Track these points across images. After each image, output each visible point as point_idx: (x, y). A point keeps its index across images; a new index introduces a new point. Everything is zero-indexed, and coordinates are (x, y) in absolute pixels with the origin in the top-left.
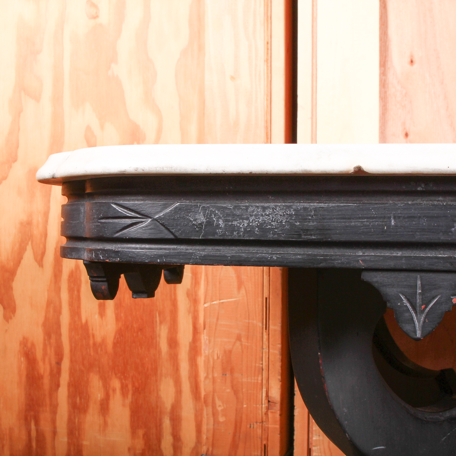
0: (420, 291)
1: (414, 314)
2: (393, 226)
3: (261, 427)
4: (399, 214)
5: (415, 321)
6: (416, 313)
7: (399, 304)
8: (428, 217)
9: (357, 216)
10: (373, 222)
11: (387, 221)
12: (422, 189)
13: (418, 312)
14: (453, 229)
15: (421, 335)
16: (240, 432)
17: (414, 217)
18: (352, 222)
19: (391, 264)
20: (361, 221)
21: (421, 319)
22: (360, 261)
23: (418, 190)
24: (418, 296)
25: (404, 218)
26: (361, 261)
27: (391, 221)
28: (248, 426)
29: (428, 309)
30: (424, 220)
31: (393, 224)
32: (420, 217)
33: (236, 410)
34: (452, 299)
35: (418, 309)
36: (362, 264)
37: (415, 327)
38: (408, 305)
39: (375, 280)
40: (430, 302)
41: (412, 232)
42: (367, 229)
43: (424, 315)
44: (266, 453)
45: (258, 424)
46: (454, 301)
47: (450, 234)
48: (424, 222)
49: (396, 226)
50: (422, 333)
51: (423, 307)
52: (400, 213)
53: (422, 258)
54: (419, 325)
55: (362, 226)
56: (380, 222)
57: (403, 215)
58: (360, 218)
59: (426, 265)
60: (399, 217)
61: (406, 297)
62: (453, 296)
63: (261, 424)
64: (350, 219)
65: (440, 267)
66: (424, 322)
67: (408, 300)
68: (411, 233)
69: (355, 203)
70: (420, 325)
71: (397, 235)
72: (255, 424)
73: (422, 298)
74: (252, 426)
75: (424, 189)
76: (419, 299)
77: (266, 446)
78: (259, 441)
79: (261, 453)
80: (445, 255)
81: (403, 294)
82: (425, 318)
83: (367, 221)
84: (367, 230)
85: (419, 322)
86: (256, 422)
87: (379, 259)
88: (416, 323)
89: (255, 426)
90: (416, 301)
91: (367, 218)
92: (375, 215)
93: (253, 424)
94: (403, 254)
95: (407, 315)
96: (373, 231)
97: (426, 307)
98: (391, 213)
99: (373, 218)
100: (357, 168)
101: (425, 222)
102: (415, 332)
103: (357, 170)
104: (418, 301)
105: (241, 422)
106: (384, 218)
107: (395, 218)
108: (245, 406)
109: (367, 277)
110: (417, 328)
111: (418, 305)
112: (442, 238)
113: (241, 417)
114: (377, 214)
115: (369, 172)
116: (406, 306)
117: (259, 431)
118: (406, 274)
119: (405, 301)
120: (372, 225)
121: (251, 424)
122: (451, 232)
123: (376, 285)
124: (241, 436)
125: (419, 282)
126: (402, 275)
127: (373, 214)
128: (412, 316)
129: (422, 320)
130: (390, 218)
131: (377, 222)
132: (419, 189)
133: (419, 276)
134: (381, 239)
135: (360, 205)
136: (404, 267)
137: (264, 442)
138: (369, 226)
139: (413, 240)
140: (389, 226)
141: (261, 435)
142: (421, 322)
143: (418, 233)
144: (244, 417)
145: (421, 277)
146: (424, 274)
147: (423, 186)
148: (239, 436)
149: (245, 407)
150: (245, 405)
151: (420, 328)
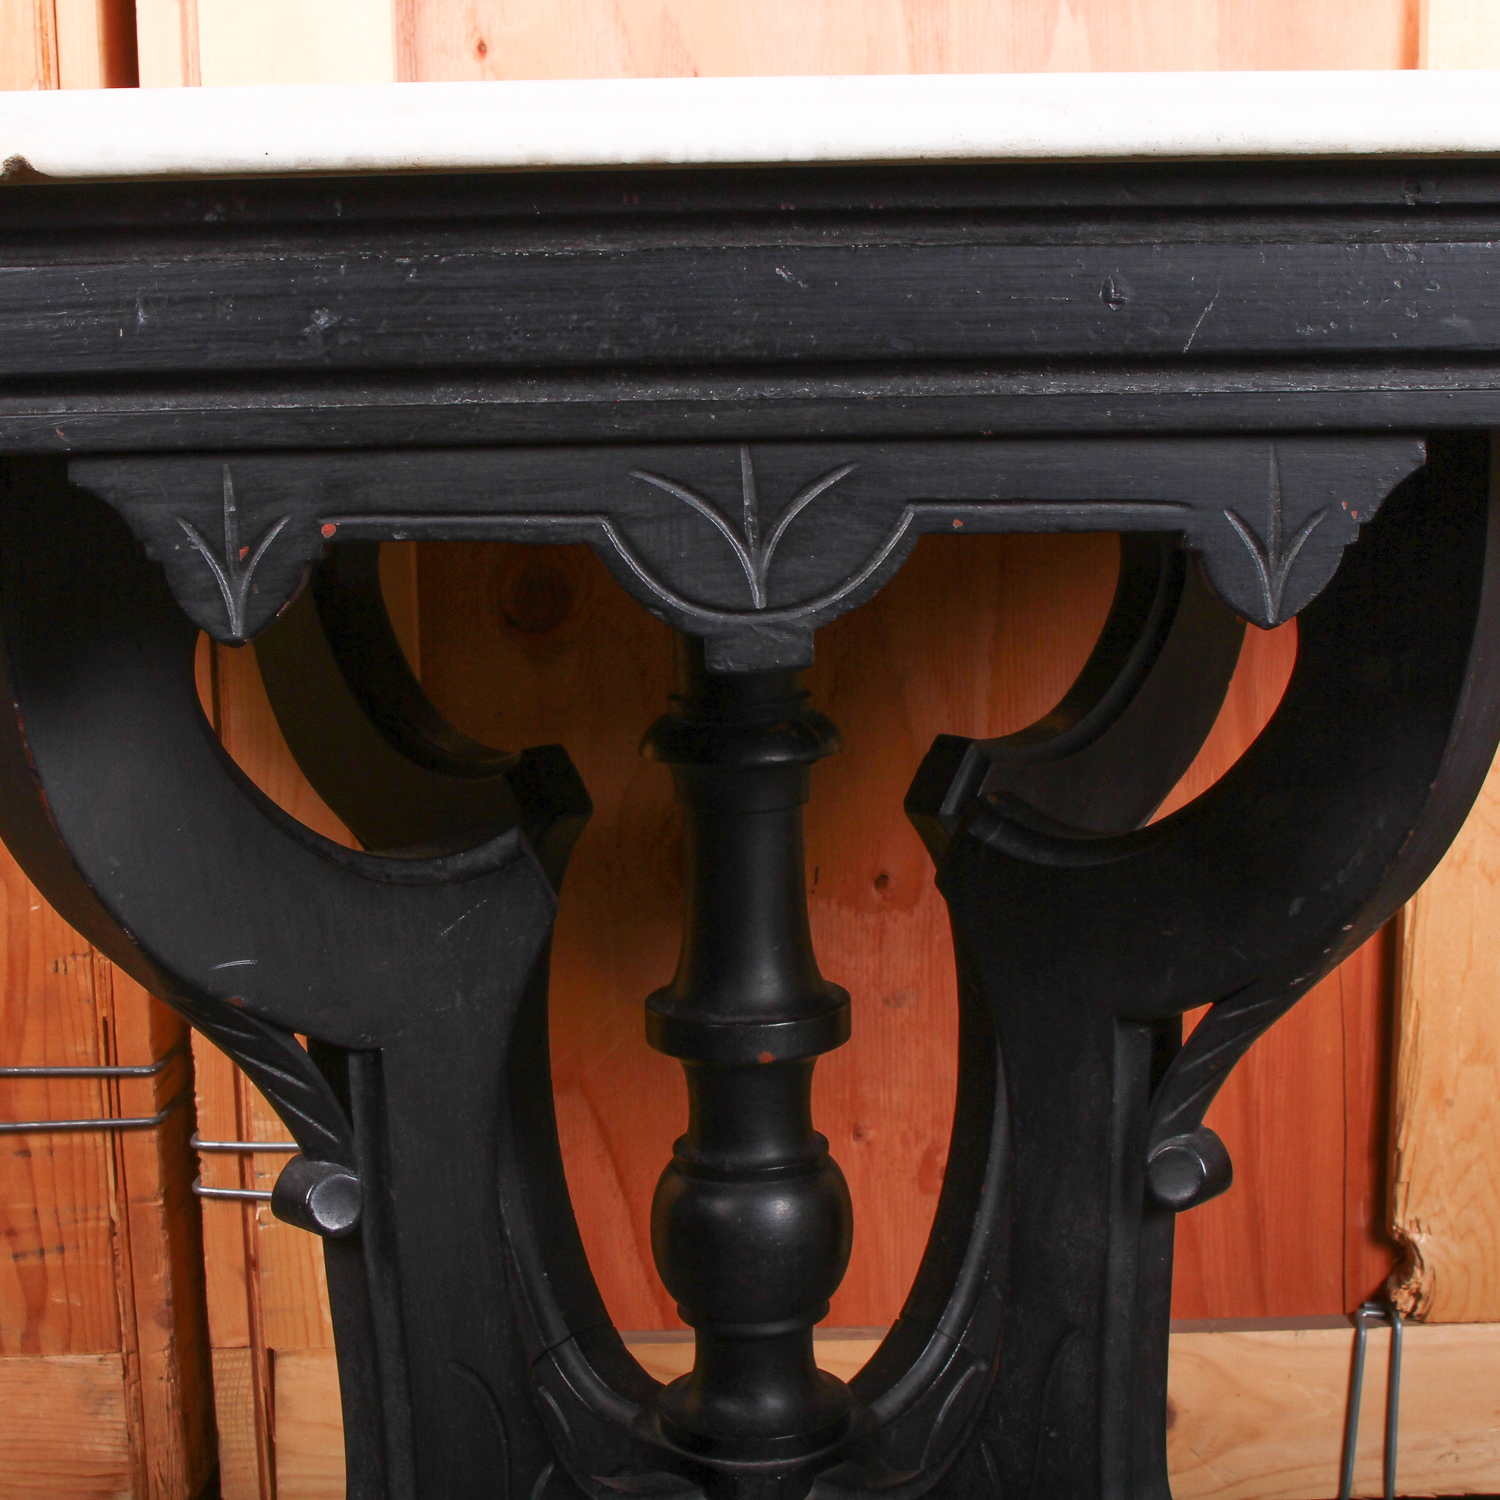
0: (232, 509)
1: (221, 575)
2: (142, 326)
3: (88, 970)
4: (155, 291)
5: (226, 592)
6: (226, 570)
7: (177, 548)
8: (237, 298)
9: (41, 303)
10: (86, 316)
11: (125, 314)
12: (216, 218)
13: (231, 567)
14: (307, 330)
15: (244, 632)
16: (26, 990)
17: (198, 299)
18: (25, 320)
19: (145, 436)
20: (53, 318)
21: (241, 586)
22: (58, 431)
23: (206, 222)
24: (227, 522)
25: (171, 302)
26: (60, 429)
27: (135, 314)
28: (50, 968)
29: (257, 558)
30: (228, 307)
31: (142, 320)
32: (215, 299)
33: (10, 923)
34: (321, 526)
35: (230, 557)
36: (63, 441)
37: (225, 609)
38: (203, 549)
39: (106, 482)
40: (262, 536)
41: (195, 341)
42: (70, 337)
43: (248, 576)
44: (111, 1042)
45: (79, 958)
46: (325, 532)
47: (301, 343)
48: (227, 313)
49: (150, 326)
50: (246, 625)
51: (243, 551)
52: (161, 290)
53: (229, 416)
54: (236, 604)
55: (56, 332)
56: (106, 316)
57: (167, 295)
58: (47, 307)
59: (239, 434)
60: (158, 301)
61: (195, 528)
62: (322, 518)
63: (88, 959)
64: (21, 310)
65: (280, 438)
66: (249, 593)
67: (202, 535)
68: (192, 346)
69: (33, 266)
70: (240, 602)
71: (156, 351)
72: (69, 959)
73: (240, 528)
74: (61, 966)
75: (223, 219)
76: (232, 532)
77: (110, 1023)
78: (87, 1009)
79: (97, 1045)
80: (293, 404)
81: (187, 520)
82: (251, 583)
83: (70, 317)
84: (71, 341)
85: (235, 595)
86: (74, 955)
87: (111, 422)
88: (229, 598)
89: (71, 968)
90: (224, 535)
91: (69, 306)
92: (89, 296)
93: (65, 962)
94: (181, 406)
95: (200, 576)
96: (86, 344)
97: (251, 553)
98: (136, 291)
99: (86, 305)
100: (13, 162)
101: (229, 314)
102: (226, 622)
103: (16, 168)
104: (229, 536)
105: (26, 959)
106: (117, 304)
107: (146, 303)
108: (35, 908)
109: (83, 475)
110: (232, 612)
111: (229, 547)
112: (279, 356)
113: (27, 943)
114: (94, 295)
115: (49, 174)
116: (199, 552)
117: (85, 981)
118: (193, 463)
119: (193, 537)
120: (84, 327)
121: (56, 963)
122: (305, 338)
123: (110, 497)
124: (30, 1001)
125: (228, 484)
126: (180, 468)
127: (84, 294)
128: (213, 578)
129: (243, 588)
130: (131, 304)
131: (96, 316)
132: (209, 217)
133: (226, 466)
134: (110, 367)
135: (47, 269)
136: (181, 443)
137: (103, 1013)
138: (73, 328)
139: (201, 364)
140: (131, 329)
141: (91, 991)
142: (242, 594)
143: (213, 346)
144: (35, 941)
145: (232, 469)
146: (237, 462)
147: (219, 208)
148: (25, 1001)
149: (35, 910)
150: (35, 905)
151: (240, 610)
